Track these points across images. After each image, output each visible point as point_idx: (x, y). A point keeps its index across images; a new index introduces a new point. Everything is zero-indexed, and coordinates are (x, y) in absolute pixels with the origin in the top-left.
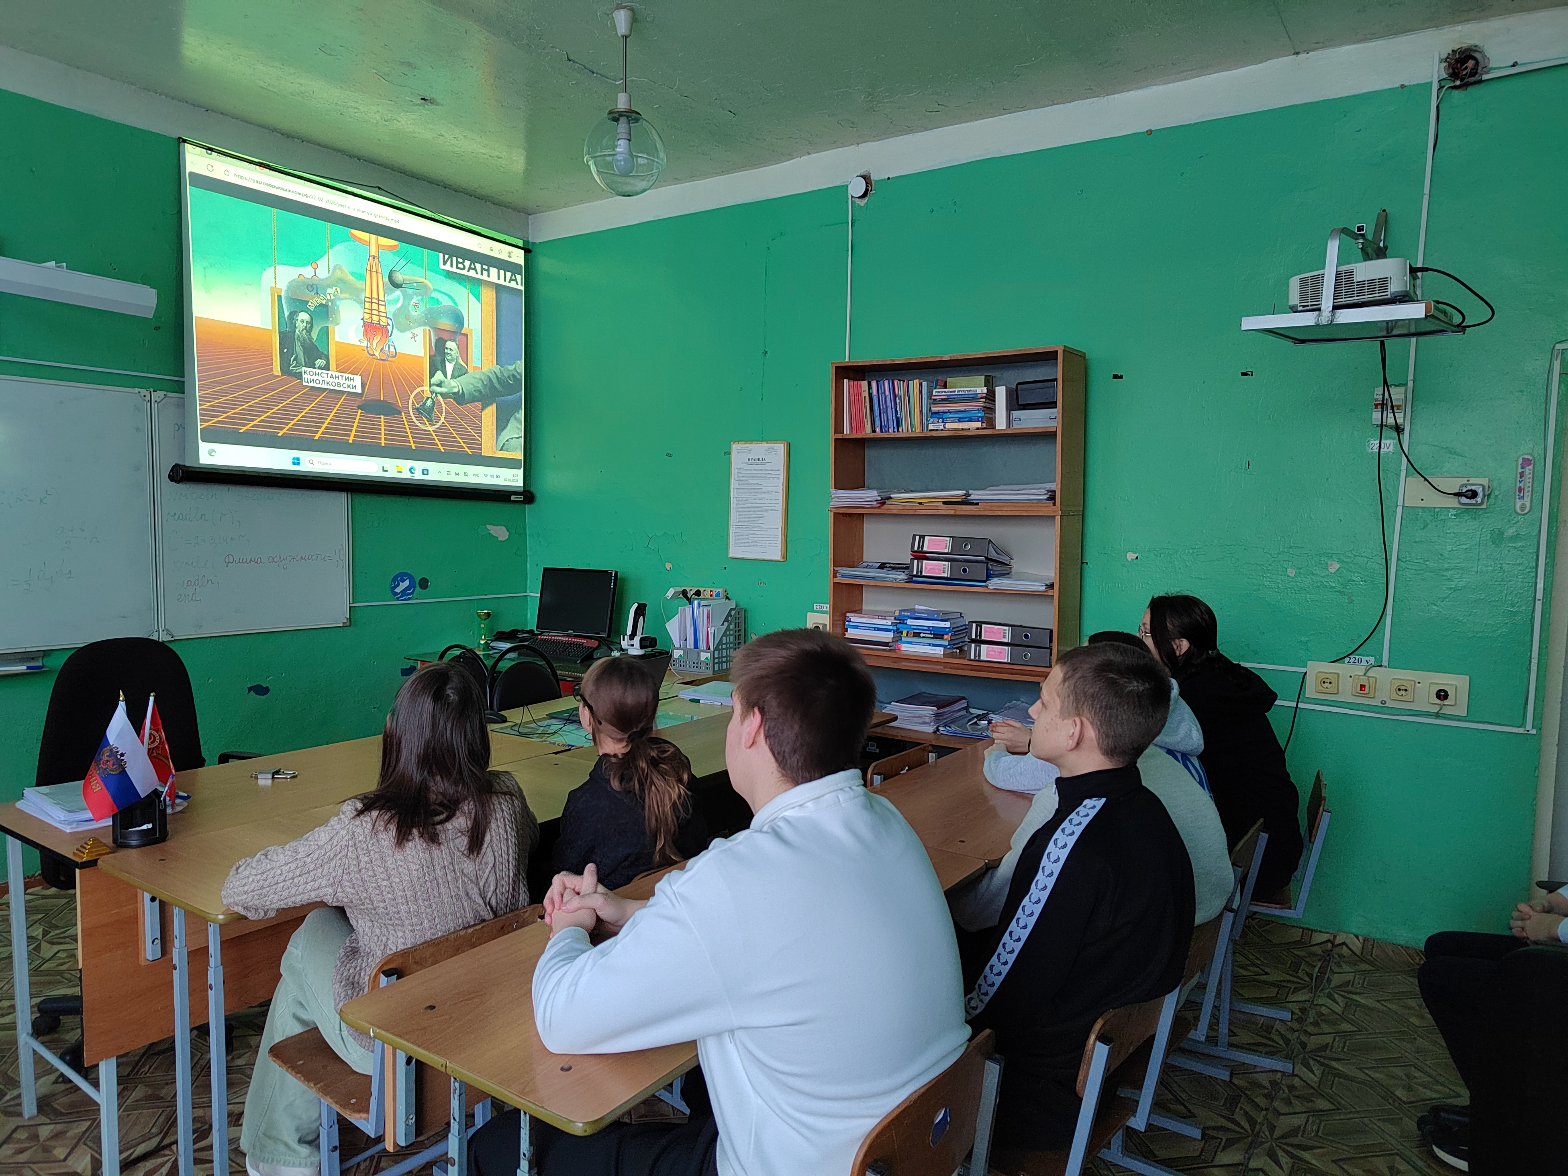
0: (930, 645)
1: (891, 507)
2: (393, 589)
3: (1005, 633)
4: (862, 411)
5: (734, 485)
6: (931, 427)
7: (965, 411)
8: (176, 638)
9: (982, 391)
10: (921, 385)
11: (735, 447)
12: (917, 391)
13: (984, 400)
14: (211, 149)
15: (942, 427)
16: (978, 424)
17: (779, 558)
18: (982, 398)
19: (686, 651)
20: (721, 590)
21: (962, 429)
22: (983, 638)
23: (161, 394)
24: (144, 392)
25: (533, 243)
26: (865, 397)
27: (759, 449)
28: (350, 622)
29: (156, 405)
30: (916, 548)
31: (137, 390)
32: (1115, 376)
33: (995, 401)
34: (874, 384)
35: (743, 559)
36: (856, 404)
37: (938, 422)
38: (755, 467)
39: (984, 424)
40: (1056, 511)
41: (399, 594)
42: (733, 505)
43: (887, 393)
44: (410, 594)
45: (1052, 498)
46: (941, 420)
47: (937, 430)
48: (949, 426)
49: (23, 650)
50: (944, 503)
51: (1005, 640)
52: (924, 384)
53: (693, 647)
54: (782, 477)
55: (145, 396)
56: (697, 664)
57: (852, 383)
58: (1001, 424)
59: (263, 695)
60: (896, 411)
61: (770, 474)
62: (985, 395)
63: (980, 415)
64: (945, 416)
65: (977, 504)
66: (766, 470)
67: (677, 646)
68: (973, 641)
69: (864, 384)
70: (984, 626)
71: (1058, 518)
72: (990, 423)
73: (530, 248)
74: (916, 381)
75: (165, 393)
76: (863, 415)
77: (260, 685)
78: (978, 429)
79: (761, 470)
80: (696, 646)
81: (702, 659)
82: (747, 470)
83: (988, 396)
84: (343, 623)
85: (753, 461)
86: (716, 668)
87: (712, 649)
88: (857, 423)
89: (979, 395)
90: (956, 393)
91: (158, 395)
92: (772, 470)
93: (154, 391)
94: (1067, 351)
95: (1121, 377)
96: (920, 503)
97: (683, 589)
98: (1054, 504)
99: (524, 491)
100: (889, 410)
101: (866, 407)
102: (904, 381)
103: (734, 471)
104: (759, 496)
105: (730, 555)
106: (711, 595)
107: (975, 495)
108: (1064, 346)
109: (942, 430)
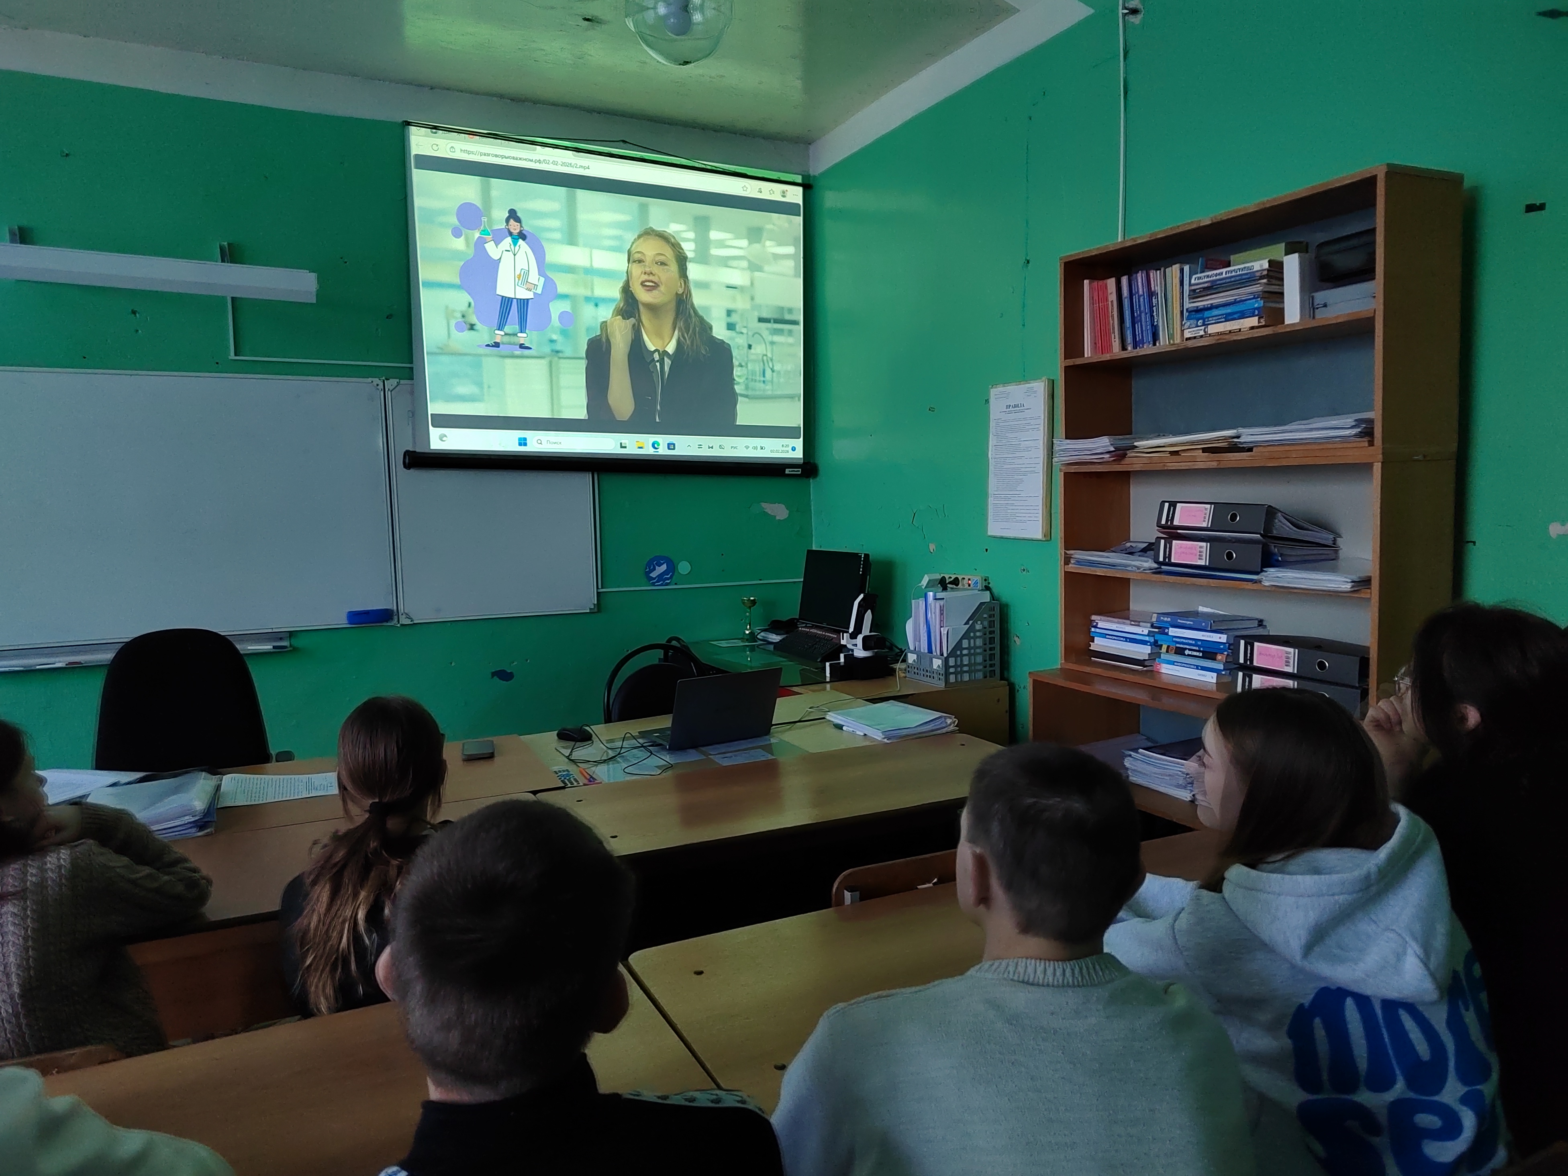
0: (1197, 667)
1: (1135, 460)
2: (647, 574)
3: (1288, 658)
4: (1109, 323)
5: (992, 441)
6: (1187, 334)
7: (1235, 302)
8: (415, 622)
9: (1261, 266)
10: (1182, 271)
11: (993, 392)
12: (1177, 281)
13: (1265, 281)
14: (435, 128)
15: (1202, 333)
16: (1254, 321)
17: (1040, 536)
18: (1262, 277)
19: (920, 655)
20: (978, 578)
21: (1230, 332)
22: (1255, 664)
23: (394, 382)
24: (376, 381)
25: (814, 176)
26: (1112, 302)
27: (1015, 392)
28: (599, 607)
29: (389, 393)
30: (1163, 522)
31: (370, 380)
32: (1530, 208)
33: (1282, 279)
34: (1124, 280)
35: (1002, 538)
36: (1101, 316)
37: (1197, 326)
38: (1013, 416)
39: (1262, 320)
40: (1375, 454)
41: (655, 579)
42: (991, 468)
43: (1141, 292)
44: (668, 579)
45: (1368, 433)
46: (1200, 322)
47: (1195, 338)
48: (1213, 329)
49: (270, 631)
50: (1205, 450)
51: (1289, 670)
52: (1187, 268)
53: (926, 651)
54: (1042, 428)
55: (378, 385)
56: (930, 673)
57: (1095, 283)
58: (1293, 314)
59: (507, 681)
60: (1152, 316)
61: (1029, 424)
62: (1265, 273)
63: (1256, 305)
64: (1207, 314)
65: (1250, 450)
66: (1025, 419)
67: (912, 648)
68: (1242, 667)
69: (1111, 283)
70: (1256, 644)
71: (1377, 468)
72: (1278, 315)
73: (811, 182)
74: (1176, 267)
75: (398, 380)
76: (1109, 330)
77: (504, 671)
78: (1252, 328)
79: (1020, 420)
80: (930, 651)
81: (935, 667)
82: (1005, 421)
83: (1271, 274)
84: (590, 609)
85: (1011, 409)
86: (952, 678)
87: (945, 655)
88: (1102, 343)
89: (1258, 274)
90: (1224, 275)
91: (391, 383)
92: (1031, 418)
93: (387, 379)
94: (1395, 173)
95: (1542, 207)
96: (1176, 453)
97: (942, 575)
98: (1371, 443)
99: (804, 463)
100: (1143, 315)
101: (1113, 316)
102: (1160, 270)
103: (992, 424)
104: (1018, 454)
105: (989, 534)
106: (969, 585)
107: (1248, 435)
108: (1388, 165)
109: (1202, 336)
